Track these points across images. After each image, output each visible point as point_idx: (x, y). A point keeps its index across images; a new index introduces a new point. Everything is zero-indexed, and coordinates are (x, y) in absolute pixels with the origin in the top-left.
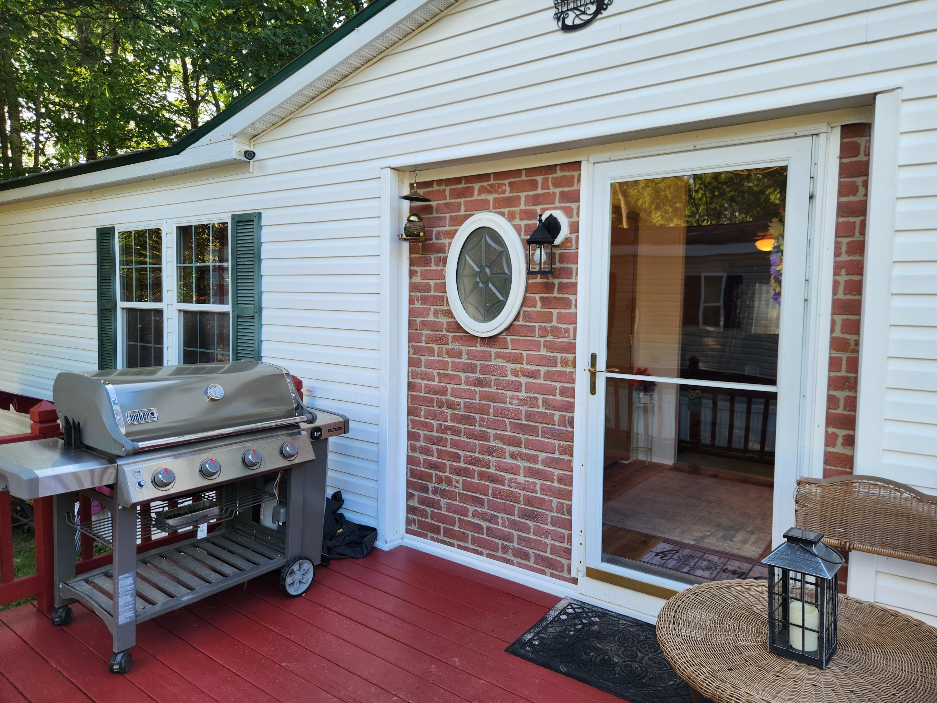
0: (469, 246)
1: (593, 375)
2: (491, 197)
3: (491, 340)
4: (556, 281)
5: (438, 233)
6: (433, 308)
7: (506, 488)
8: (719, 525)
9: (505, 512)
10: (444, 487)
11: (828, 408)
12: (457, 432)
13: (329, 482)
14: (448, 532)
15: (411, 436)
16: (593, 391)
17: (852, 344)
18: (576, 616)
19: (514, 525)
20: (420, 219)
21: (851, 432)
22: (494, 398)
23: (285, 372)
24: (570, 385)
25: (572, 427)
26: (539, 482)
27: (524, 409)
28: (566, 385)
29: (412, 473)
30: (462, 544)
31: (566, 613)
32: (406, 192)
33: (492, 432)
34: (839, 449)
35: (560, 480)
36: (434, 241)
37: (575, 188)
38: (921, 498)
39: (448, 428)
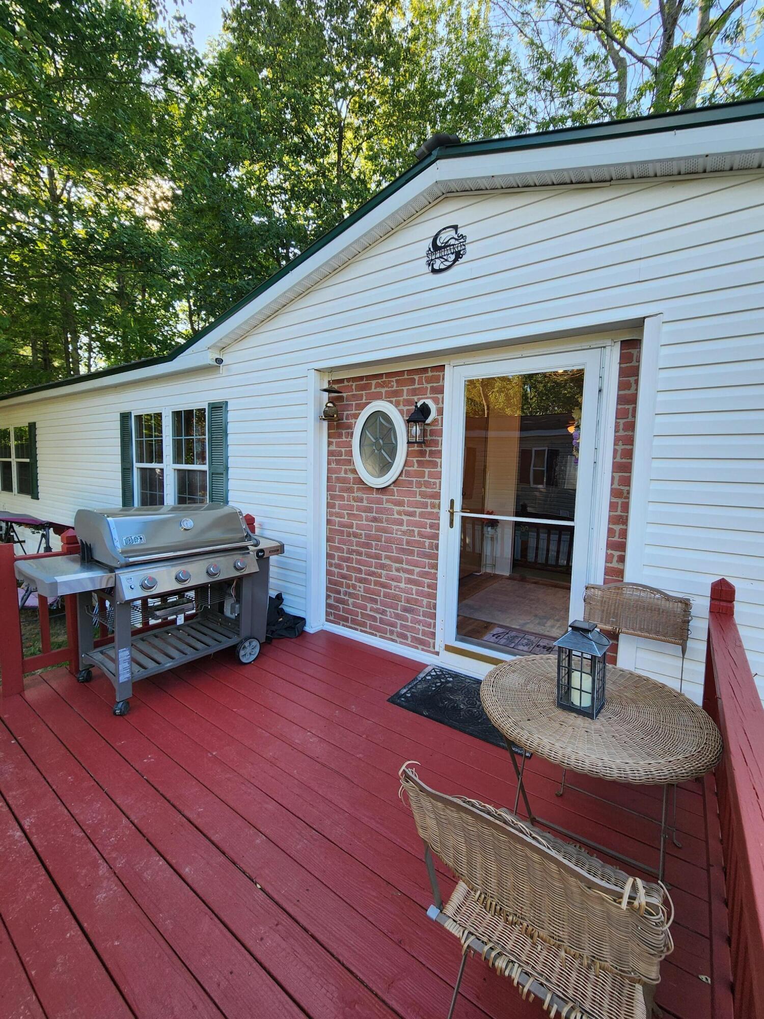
0: (369, 424)
1: (452, 514)
2: (383, 390)
3: (383, 490)
4: (428, 449)
5: (347, 415)
6: (343, 467)
7: (393, 591)
8: (536, 616)
9: (391, 607)
10: (351, 590)
11: (608, 537)
12: (360, 554)
13: (270, 586)
14: (354, 621)
15: (329, 556)
16: (451, 525)
17: (625, 492)
18: (438, 677)
19: (398, 616)
20: (334, 404)
21: (623, 553)
22: (385, 530)
23: (238, 511)
24: (436, 522)
25: (437, 550)
26: (414, 588)
27: (405, 538)
28: (434, 521)
29: (330, 581)
30: (363, 629)
31: (430, 675)
32: (326, 386)
33: (384, 554)
34: (615, 564)
35: (429, 586)
36: (345, 421)
37: (441, 384)
38: (668, 598)
39: (353, 551)
